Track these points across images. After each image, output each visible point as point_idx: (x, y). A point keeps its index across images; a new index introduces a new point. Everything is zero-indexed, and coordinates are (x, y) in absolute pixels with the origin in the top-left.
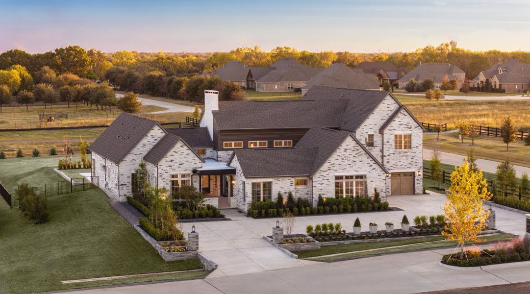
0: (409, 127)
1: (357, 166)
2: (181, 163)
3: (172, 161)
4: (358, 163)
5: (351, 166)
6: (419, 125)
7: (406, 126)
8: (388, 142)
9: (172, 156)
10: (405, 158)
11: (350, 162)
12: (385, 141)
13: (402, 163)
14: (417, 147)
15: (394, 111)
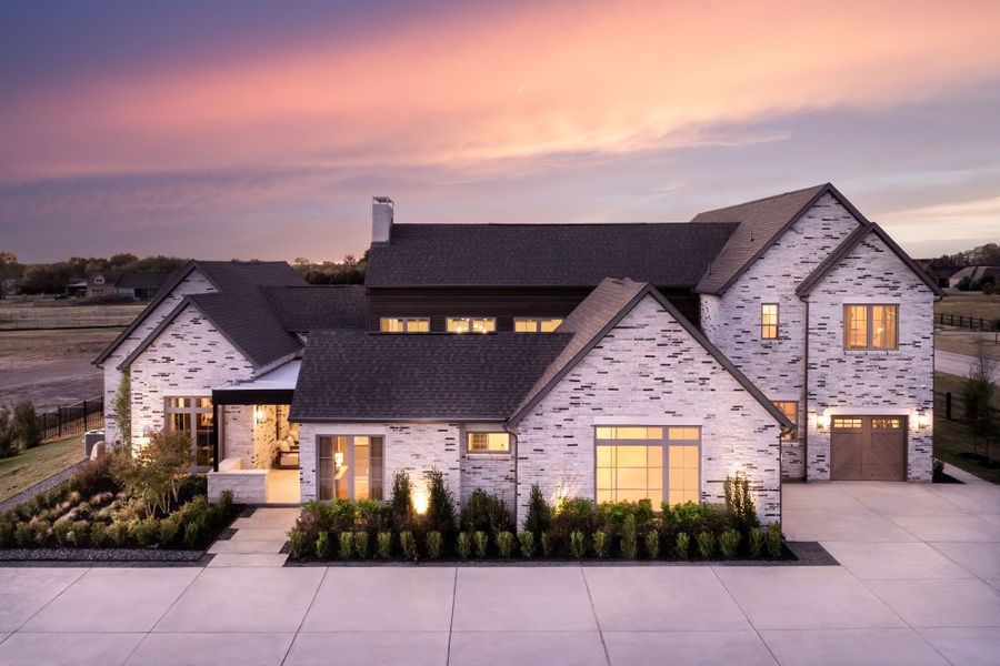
0: (890, 283)
1: (675, 397)
2: (193, 366)
3: (168, 360)
4: (677, 385)
5: (653, 394)
6: (922, 279)
7: (880, 282)
8: (822, 326)
9: (169, 346)
10: (876, 374)
11: (650, 382)
12: (813, 322)
13: (866, 389)
14: (915, 344)
15: (843, 239)
